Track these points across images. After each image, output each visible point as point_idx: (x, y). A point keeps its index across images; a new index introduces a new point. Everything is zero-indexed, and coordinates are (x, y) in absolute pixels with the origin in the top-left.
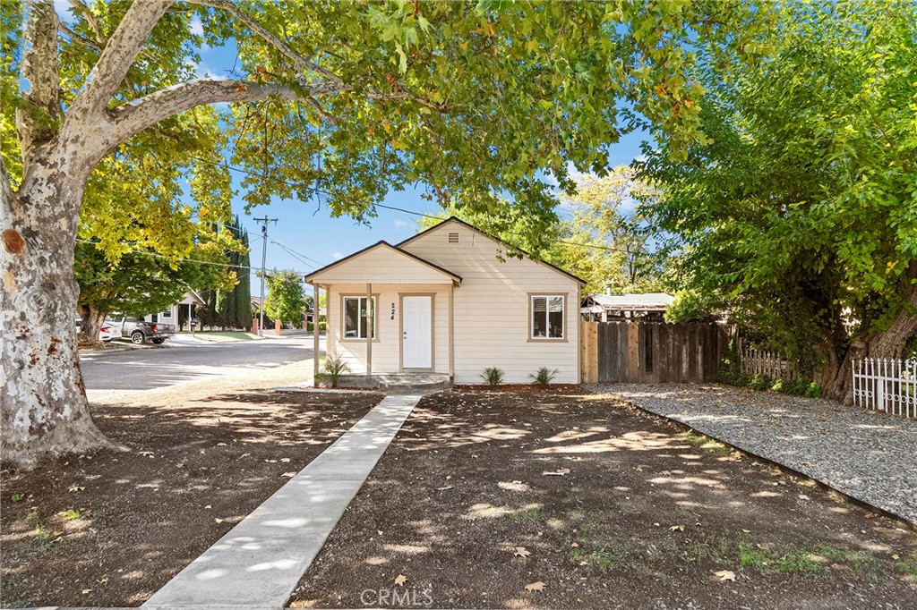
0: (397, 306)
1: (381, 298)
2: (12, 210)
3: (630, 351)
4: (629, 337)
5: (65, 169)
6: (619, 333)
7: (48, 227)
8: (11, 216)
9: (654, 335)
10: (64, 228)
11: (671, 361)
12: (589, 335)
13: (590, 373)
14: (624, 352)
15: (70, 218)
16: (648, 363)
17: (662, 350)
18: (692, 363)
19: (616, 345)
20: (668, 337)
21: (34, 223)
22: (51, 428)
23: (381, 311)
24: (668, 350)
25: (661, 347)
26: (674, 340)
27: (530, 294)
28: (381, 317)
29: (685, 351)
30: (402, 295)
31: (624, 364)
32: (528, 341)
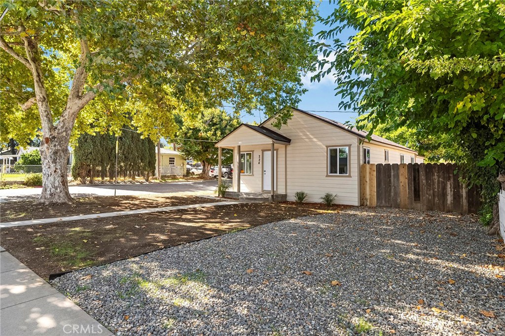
0: (261, 156)
1: (254, 152)
2: (50, 132)
3: (401, 184)
4: (400, 174)
5: (66, 117)
6: (392, 171)
7: (60, 135)
8: (50, 133)
9: (421, 173)
10: (64, 135)
11: (436, 194)
12: (370, 173)
13: (370, 199)
14: (396, 185)
15: (66, 132)
16: (416, 194)
17: (428, 185)
18: (457, 196)
19: (390, 180)
20: (433, 175)
21: (56, 134)
22: (55, 194)
23: (254, 160)
24: (433, 184)
25: (427, 182)
26: (439, 177)
27: (327, 147)
28: (254, 163)
29: (449, 186)
30: (263, 151)
31: (396, 194)
32: (326, 176)
